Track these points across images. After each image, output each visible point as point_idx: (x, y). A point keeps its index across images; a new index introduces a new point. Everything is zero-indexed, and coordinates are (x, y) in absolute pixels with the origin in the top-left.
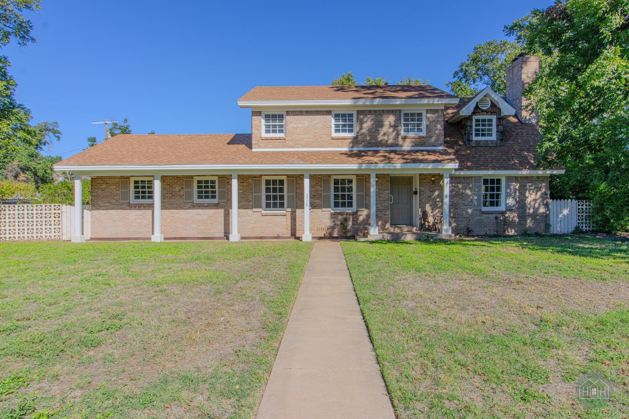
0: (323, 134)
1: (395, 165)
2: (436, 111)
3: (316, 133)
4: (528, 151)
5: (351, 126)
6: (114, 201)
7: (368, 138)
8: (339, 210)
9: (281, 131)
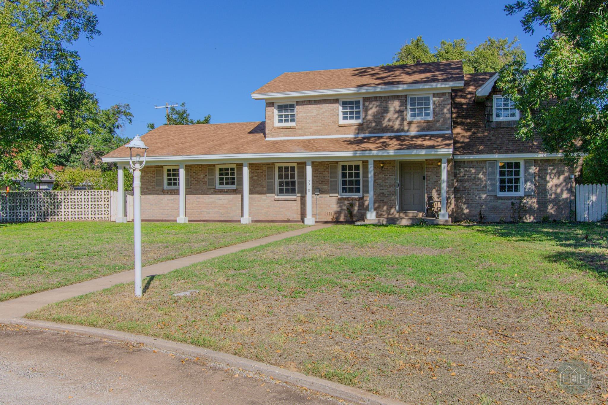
0: (330, 122)
1: (388, 151)
2: (443, 94)
3: (324, 121)
5: (358, 112)
7: (374, 124)
8: (345, 195)
9: (293, 120)
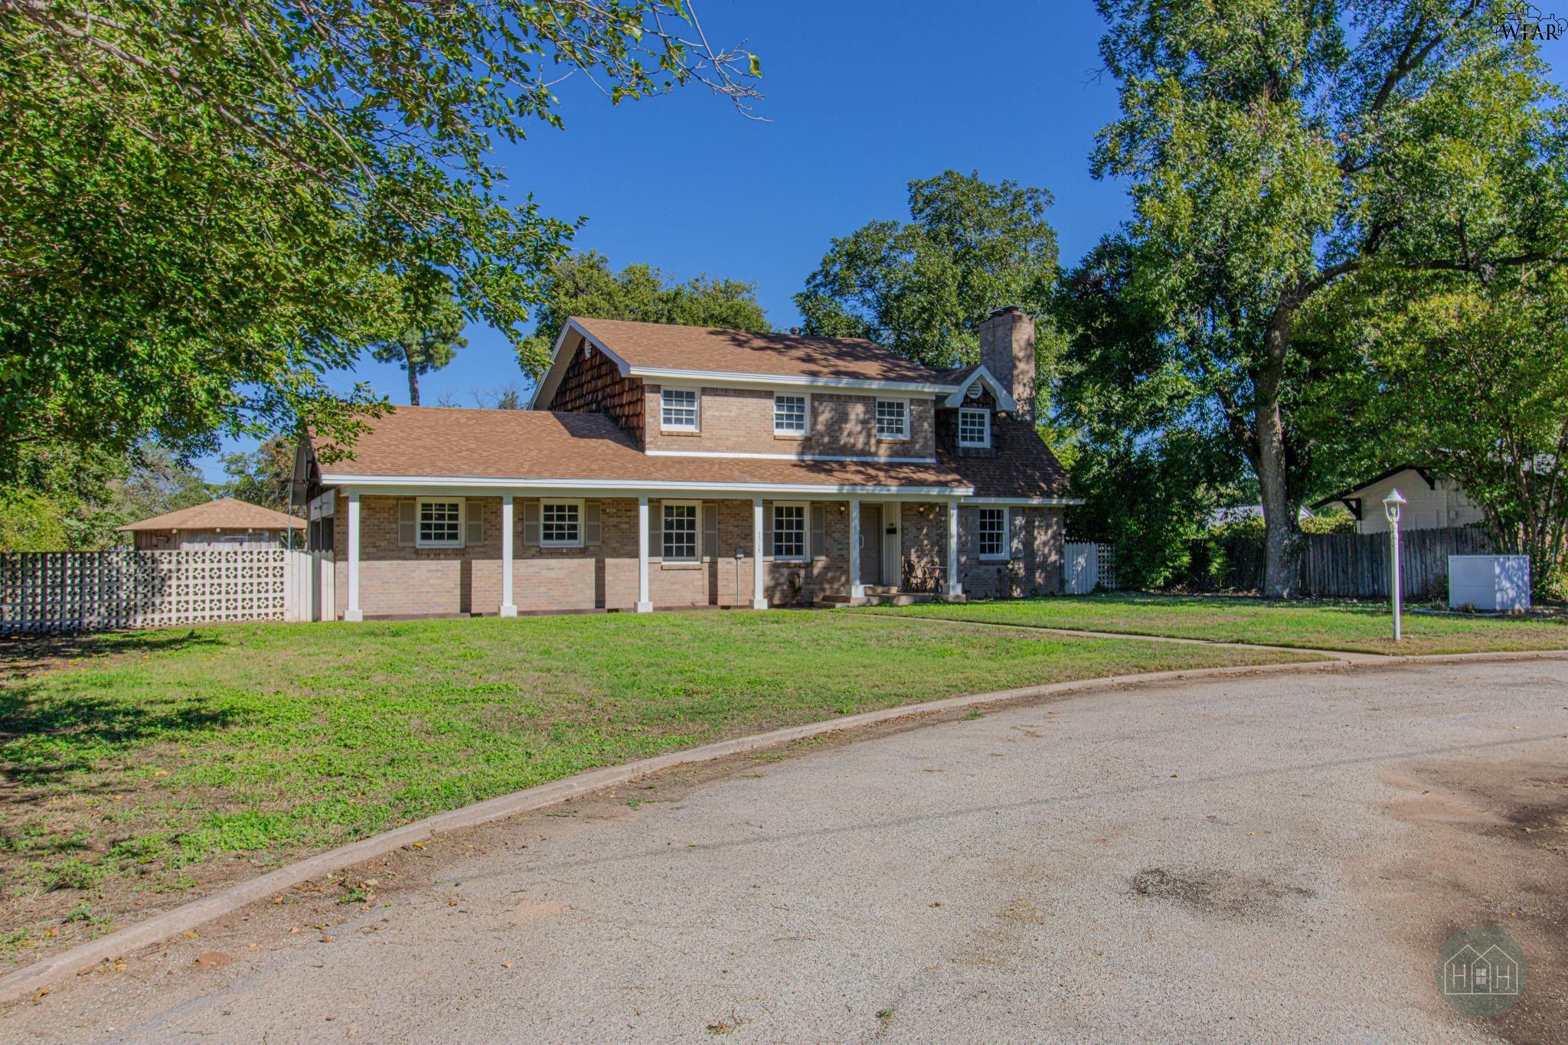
0: (760, 431)
1: (887, 488)
2: (925, 402)
3: (750, 427)
4: (1034, 467)
5: (800, 418)
6: (384, 544)
7: (826, 440)
8: (782, 559)
9: (689, 422)
